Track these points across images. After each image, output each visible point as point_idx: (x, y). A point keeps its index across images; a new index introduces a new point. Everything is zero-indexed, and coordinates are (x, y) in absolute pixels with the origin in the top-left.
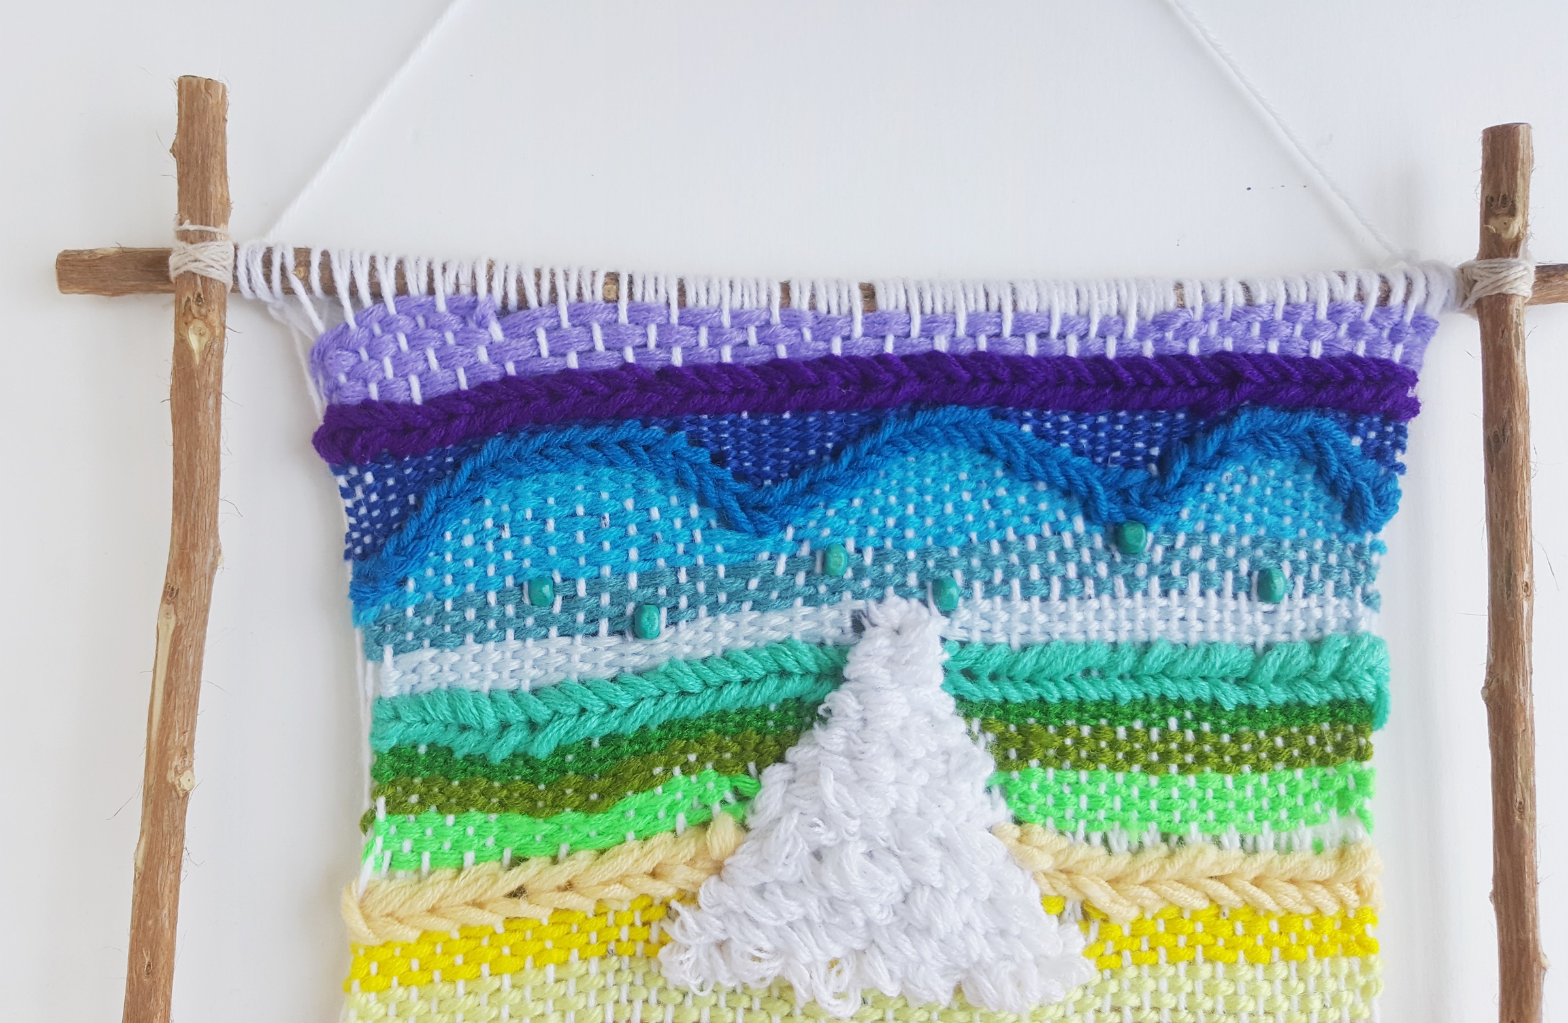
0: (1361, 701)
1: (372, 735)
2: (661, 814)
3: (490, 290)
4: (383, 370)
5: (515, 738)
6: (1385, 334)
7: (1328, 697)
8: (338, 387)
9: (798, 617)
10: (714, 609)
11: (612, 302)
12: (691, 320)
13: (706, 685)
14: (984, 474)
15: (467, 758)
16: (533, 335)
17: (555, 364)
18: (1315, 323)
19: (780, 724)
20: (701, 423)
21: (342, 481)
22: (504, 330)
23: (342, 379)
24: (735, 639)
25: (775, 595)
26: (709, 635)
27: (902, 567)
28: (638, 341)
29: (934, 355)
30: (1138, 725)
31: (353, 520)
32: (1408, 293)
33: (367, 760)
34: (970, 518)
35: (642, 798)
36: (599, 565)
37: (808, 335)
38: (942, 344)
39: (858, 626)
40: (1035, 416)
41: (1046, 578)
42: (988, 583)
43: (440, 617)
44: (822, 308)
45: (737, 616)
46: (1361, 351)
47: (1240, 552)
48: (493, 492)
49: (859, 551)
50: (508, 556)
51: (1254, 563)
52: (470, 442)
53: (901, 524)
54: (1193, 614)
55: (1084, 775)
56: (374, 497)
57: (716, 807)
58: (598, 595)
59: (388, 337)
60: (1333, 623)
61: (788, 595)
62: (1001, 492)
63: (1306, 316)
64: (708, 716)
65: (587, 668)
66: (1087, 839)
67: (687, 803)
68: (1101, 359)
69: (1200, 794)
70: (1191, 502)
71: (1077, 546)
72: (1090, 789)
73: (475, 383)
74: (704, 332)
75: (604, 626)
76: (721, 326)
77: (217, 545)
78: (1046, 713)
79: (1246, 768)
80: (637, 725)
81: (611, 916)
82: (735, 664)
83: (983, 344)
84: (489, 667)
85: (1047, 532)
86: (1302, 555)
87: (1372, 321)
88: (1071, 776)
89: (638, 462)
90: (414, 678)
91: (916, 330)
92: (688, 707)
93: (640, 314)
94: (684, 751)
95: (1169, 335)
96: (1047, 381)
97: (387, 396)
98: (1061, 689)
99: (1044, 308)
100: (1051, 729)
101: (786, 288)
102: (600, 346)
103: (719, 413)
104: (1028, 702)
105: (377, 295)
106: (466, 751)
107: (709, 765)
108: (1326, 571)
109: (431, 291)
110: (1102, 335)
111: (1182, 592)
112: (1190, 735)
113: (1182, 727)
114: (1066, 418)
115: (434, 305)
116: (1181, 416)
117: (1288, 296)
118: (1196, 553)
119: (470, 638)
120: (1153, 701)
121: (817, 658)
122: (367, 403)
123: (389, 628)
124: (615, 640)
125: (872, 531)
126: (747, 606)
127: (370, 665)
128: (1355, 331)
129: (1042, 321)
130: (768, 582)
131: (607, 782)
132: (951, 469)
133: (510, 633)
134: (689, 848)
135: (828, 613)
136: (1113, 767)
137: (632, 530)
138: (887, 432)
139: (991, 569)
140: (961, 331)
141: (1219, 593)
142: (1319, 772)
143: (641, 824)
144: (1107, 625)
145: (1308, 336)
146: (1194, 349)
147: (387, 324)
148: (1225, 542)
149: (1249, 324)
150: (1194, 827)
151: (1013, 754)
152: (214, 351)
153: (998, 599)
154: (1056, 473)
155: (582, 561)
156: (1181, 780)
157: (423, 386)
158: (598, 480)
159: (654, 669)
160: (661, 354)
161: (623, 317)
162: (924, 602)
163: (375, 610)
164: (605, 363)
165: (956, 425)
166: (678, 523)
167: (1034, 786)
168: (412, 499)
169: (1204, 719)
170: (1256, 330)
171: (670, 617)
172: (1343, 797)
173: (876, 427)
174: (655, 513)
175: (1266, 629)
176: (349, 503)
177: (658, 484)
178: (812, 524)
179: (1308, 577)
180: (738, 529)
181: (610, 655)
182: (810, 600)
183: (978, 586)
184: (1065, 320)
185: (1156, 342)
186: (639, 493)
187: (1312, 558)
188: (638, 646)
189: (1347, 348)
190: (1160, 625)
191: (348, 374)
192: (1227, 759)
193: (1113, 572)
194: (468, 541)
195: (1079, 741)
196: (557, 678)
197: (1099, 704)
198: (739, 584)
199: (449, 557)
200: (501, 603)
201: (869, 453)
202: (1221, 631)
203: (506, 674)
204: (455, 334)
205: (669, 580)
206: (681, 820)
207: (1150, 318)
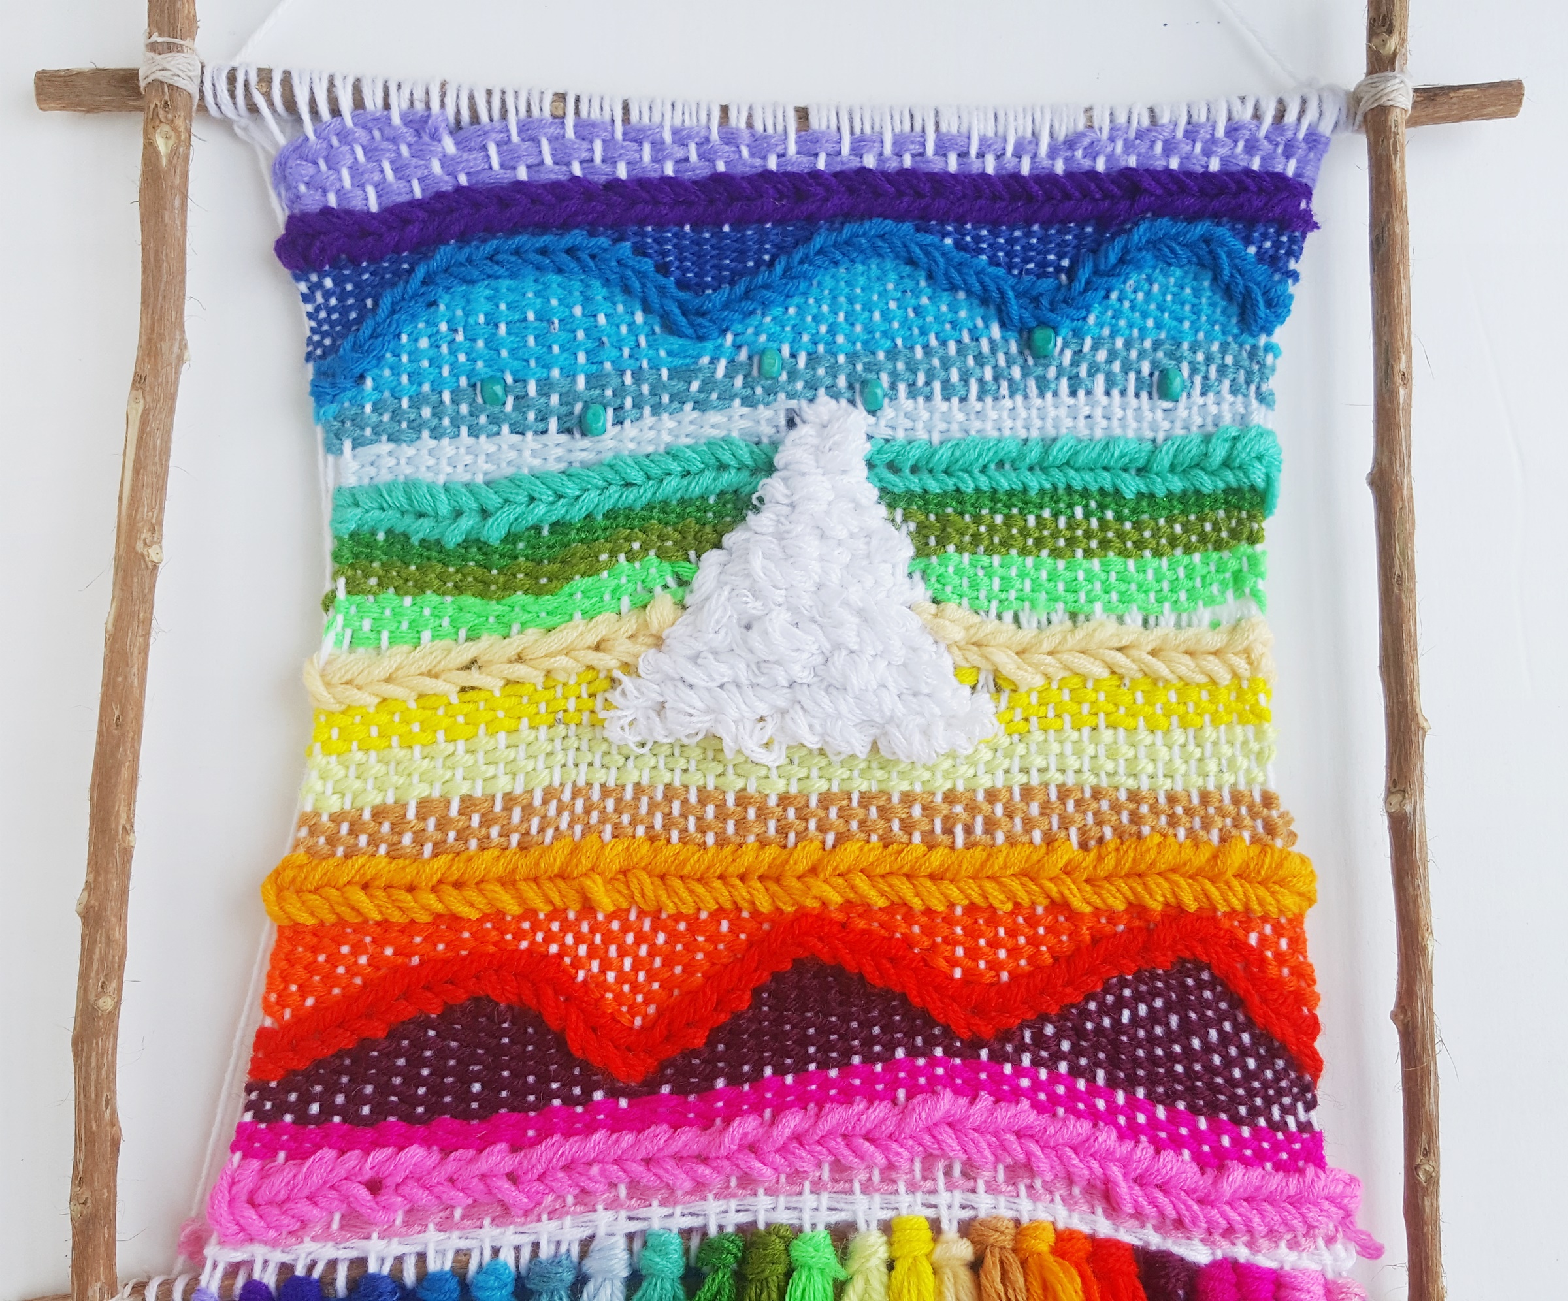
0: (1253, 488)
1: (333, 520)
2: (607, 597)
3: (443, 105)
4: (340, 180)
5: (467, 523)
6: (1280, 150)
7: (1221, 485)
8: (298, 197)
9: (736, 417)
10: (657, 409)
11: (560, 118)
12: (635, 136)
13: (649, 478)
14: (909, 284)
15: (423, 541)
16: (484, 148)
17: (507, 177)
18: (1213, 140)
19: (719, 515)
20: (645, 235)
21: (303, 287)
22: (457, 144)
23: (302, 188)
24: (677, 436)
25: (714, 396)
26: (652, 434)
27: (833, 371)
28: (585, 155)
29: (863, 170)
30: (1046, 513)
31: (313, 324)
32: (1302, 112)
33: (328, 545)
34: (896, 325)
35: (588, 581)
36: (548, 367)
37: (745, 152)
38: (870, 162)
39: (791, 424)
40: (956, 231)
41: (965, 379)
42: (912, 385)
43: (396, 414)
44: (759, 127)
45: (679, 416)
46: (1256, 165)
47: (1142, 354)
48: (447, 297)
49: (793, 356)
50: (462, 358)
51: (1155, 364)
52: (423, 247)
53: (832, 330)
54: (1098, 413)
55: (996, 559)
56: (333, 301)
57: (658, 590)
58: (547, 395)
59: (345, 148)
60: (1227, 417)
61: (727, 397)
62: (924, 301)
63: (1204, 134)
64: (650, 507)
65: (537, 462)
66: (999, 617)
67: (630, 587)
68: (1016, 176)
69: (1103, 576)
70: (1097, 309)
71: (994, 351)
72: (1001, 572)
73: (429, 193)
74: (647, 147)
75: (553, 424)
76: (663, 143)
77: (182, 339)
78: (961, 503)
79: (1147, 553)
80: (583, 513)
81: (559, 689)
82: (675, 457)
83: (908, 162)
84: (444, 462)
85: (966, 338)
86: (1200, 357)
87: (1266, 137)
88: (985, 560)
89: (584, 269)
90: (372, 471)
91: (846, 149)
92: (631, 495)
93: (586, 130)
94: (628, 539)
95: (1079, 154)
96: (964, 196)
97: (345, 205)
98: (974, 479)
99: (964, 129)
100: (967, 517)
101: (725, 110)
102: (548, 160)
103: (661, 226)
104: (945, 492)
105: (336, 112)
106: (421, 535)
107: (652, 552)
108: (1222, 370)
109: (387, 106)
110: (1018, 155)
111: (1089, 393)
112: (1094, 523)
113: (1087, 516)
114: (984, 232)
115: (389, 118)
116: (1089, 229)
117: (1190, 116)
118: (1102, 356)
119: (425, 434)
120: (1061, 492)
121: (752, 452)
122: (326, 211)
123: (348, 424)
124: (564, 438)
125: (806, 338)
126: (688, 406)
127: (331, 458)
128: (1251, 147)
129: (962, 141)
130: (708, 384)
131: (556, 566)
132: (879, 279)
133: (464, 430)
134: (630, 624)
135: (764, 412)
136: (1023, 552)
137: (581, 335)
138: (818, 242)
139: (914, 372)
140: (888, 150)
141: (1123, 393)
142: (1215, 556)
143: (587, 604)
144: (1019, 424)
145: (1207, 153)
146: (1101, 166)
147: (344, 136)
148: (1128, 345)
149: (1153, 143)
150: (1098, 607)
151: (932, 541)
152: (181, 156)
153: (921, 400)
154: (973, 280)
155: (533, 363)
156: (1086, 564)
157: (379, 196)
158: (547, 286)
159: (601, 464)
160: (607, 169)
161: (570, 133)
162: (852, 402)
163: (333, 408)
164: (553, 177)
165: (882, 237)
166: (624, 329)
167: (951, 570)
168: (369, 303)
169: (1107, 507)
170: (1159, 147)
171: (616, 416)
172: (1237, 577)
173: (808, 239)
174: (602, 319)
175: (1166, 425)
176: (310, 308)
177: (604, 292)
178: (750, 331)
179: (1206, 378)
180: (681, 335)
181: (559, 451)
182: (749, 402)
183: (902, 387)
184: (983, 140)
185: (1066, 160)
186: (587, 300)
187: (1209, 359)
188: (585, 443)
189: (1243, 164)
190: (1069, 422)
191: (307, 184)
192: (1129, 544)
193: (1025, 375)
194: (424, 343)
195: (992, 529)
196: (510, 471)
197: (1011, 493)
198: (681, 386)
199: (405, 358)
200: (455, 402)
201: (802, 262)
202: (1124, 427)
203: (460, 468)
204: (410, 145)
205: (615, 381)
206: (626, 602)
207: (1061, 138)
